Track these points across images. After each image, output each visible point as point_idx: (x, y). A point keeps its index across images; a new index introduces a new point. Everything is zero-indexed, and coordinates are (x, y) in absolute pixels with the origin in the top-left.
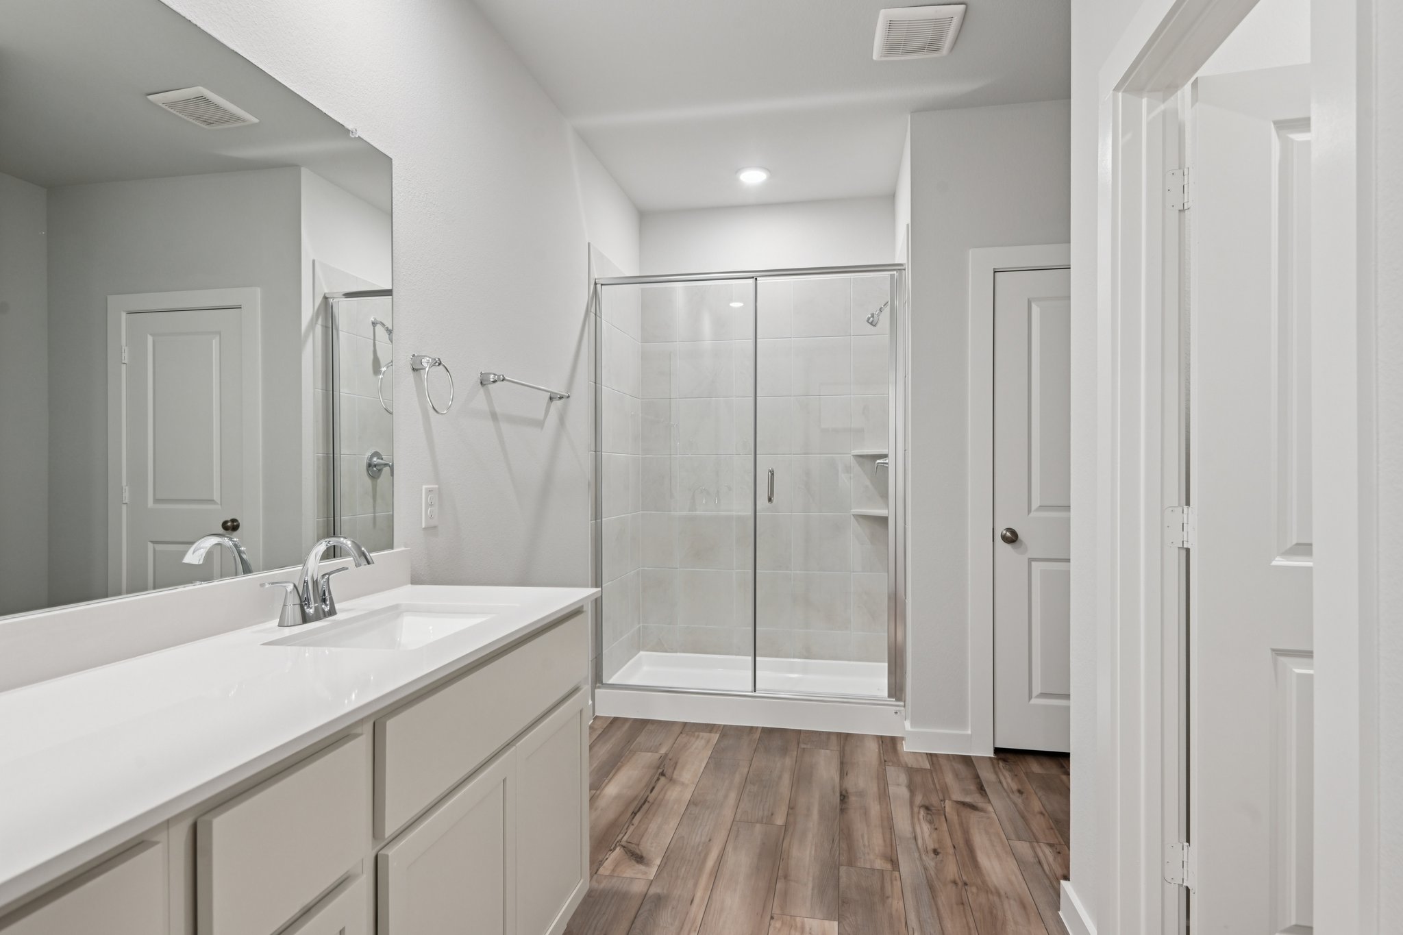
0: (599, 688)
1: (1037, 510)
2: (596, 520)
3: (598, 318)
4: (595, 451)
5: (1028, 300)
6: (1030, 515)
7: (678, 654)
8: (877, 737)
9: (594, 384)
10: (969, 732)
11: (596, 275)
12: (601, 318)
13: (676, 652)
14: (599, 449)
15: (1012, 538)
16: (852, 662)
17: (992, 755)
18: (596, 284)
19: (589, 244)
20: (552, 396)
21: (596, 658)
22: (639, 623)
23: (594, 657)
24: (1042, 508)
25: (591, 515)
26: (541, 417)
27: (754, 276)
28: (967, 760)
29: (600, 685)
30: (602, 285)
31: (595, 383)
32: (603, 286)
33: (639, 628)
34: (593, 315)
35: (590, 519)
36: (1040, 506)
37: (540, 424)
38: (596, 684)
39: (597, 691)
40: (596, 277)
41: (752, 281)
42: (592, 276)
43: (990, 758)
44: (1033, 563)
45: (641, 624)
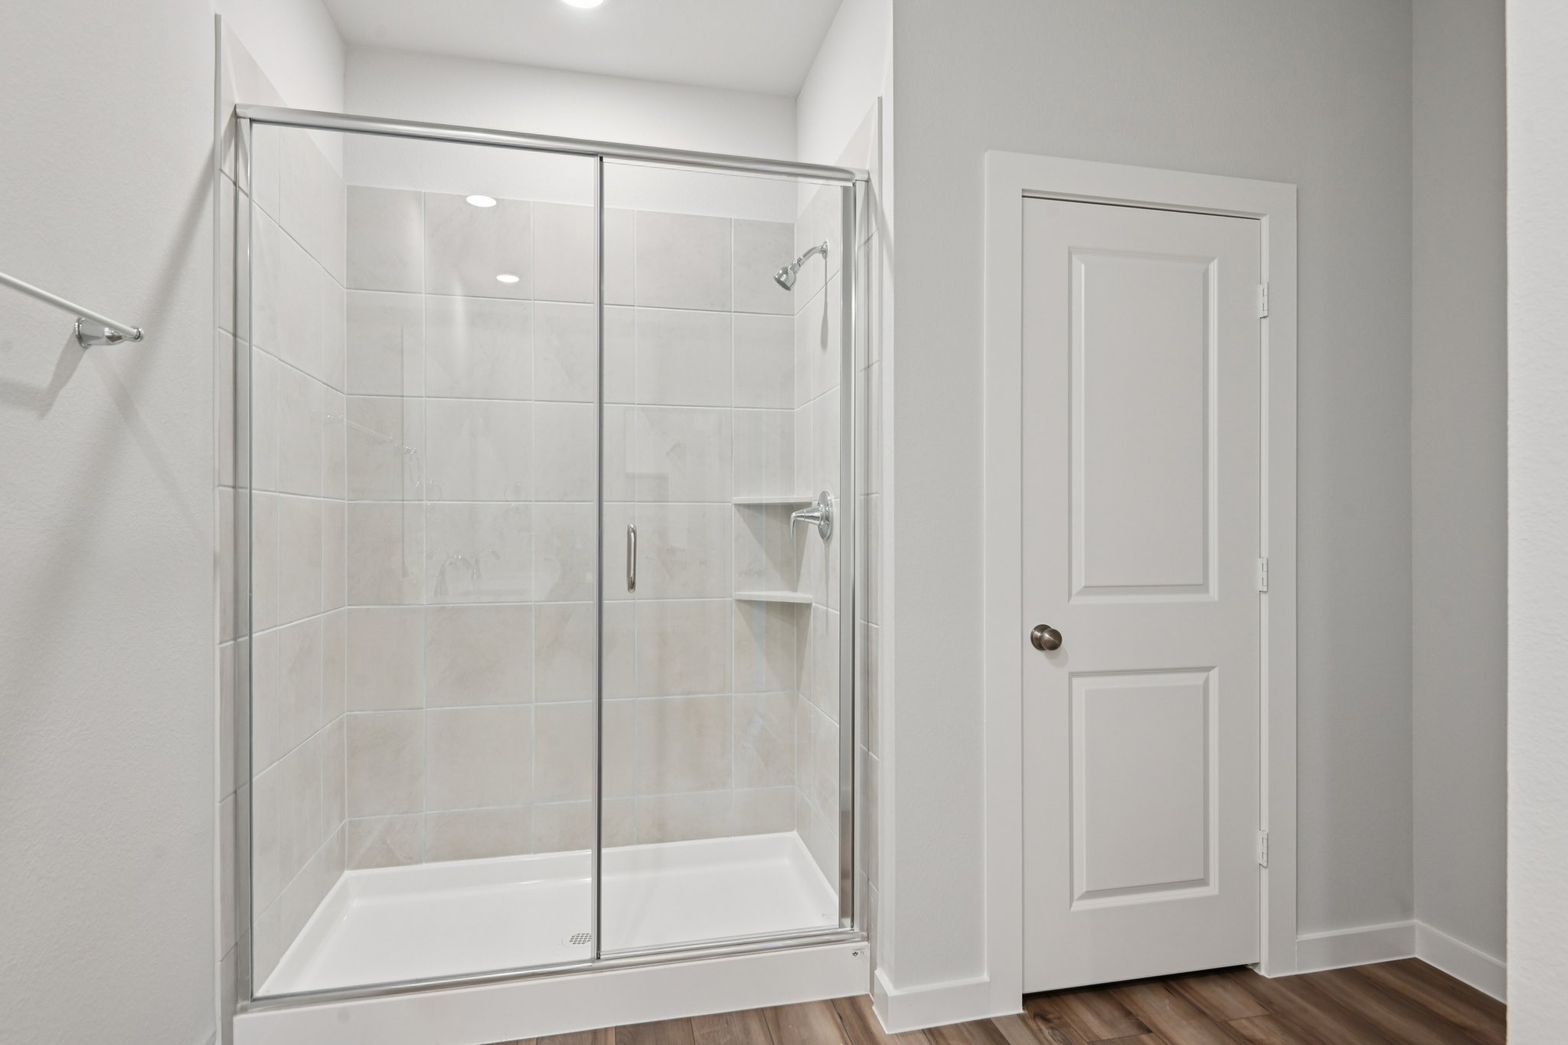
0: (244, 1010)
1: (1080, 593)
2: (235, 639)
3: (241, 196)
4: (234, 487)
5: (1069, 248)
6: (1071, 602)
7: (425, 866)
8: (825, 1002)
9: (231, 337)
10: (985, 977)
11: (236, 95)
12: (249, 195)
13: (419, 862)
14: (243, 481)
15: (1048, 641)
16: (733, 839)
17: (1021, 1011)
18: (236, 116)
19: (217, 19)
20: (86, 330)
21: (236, 944)
22: (342, 819)
23: (232, 943)
24: (1088, 589)
25: (223, 630)
26: (43, 379)
27: (600, 152)
28: (986, 1027)
29: (247, 1003)
30: (252, 121)
31: (235, 335)
32: (255, 125)
33: (343, 827)
34: (225, 185)
35: (217, 640)
36: (1085, 587)
37: (41, 402)
38: (236, 1002)
39: (238, 1019)
40: (237, 101)
41: (594, 161)
42: (224, 95)
43: (1019, 1015)
44: (1075, 681)
45: (346, 820)
